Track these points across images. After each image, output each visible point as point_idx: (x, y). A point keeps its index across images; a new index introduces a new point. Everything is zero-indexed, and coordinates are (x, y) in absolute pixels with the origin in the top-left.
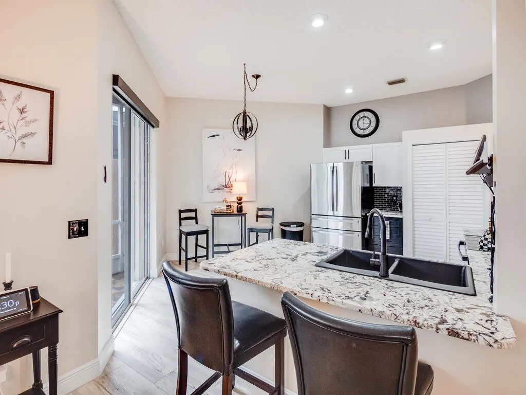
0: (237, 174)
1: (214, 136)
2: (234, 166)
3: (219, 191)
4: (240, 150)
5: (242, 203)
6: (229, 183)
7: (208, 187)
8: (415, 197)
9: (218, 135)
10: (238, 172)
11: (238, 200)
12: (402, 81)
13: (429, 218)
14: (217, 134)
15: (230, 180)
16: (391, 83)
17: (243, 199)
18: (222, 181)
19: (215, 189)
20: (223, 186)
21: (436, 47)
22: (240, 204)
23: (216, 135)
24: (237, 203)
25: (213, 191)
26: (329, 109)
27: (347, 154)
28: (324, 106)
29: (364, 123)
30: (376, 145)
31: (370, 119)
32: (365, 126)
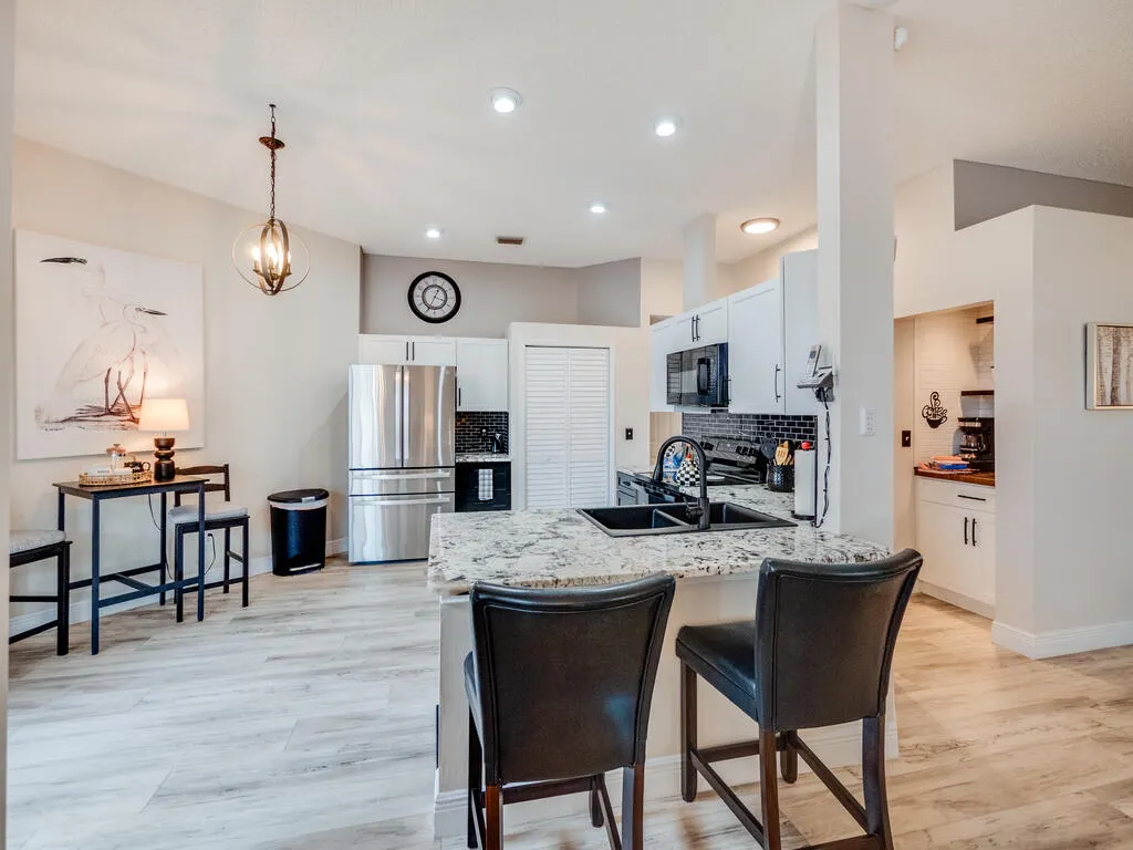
0: (147, 378)
1: (67, 260)
2: (137, 356)
3: (80, 423)
4: (157, 313)
5: (172, 454)
6: (121, 401)
7: (38, 412)
8: (529, 426)
9: (82, 261)
10: (148, 374)
11: (160, 447)
12: (518, 241)
13: (546, 459)
14: (79, 257)
15: (122, 393)
16: (502, 241)
17: (176, 442)
18: (95, 396)
19: (70, 419)
20: (100, 409)
21: (598, 209)
22: (168, 457)
23: (75, 260)
24: (157, 455)
25: (61, 425)
26: (364, 256)
27: (410, 350)
28: (361, 248)
29: (434, 297)
30: (461, 340)
31: (445, 292)
32: (437, 303)
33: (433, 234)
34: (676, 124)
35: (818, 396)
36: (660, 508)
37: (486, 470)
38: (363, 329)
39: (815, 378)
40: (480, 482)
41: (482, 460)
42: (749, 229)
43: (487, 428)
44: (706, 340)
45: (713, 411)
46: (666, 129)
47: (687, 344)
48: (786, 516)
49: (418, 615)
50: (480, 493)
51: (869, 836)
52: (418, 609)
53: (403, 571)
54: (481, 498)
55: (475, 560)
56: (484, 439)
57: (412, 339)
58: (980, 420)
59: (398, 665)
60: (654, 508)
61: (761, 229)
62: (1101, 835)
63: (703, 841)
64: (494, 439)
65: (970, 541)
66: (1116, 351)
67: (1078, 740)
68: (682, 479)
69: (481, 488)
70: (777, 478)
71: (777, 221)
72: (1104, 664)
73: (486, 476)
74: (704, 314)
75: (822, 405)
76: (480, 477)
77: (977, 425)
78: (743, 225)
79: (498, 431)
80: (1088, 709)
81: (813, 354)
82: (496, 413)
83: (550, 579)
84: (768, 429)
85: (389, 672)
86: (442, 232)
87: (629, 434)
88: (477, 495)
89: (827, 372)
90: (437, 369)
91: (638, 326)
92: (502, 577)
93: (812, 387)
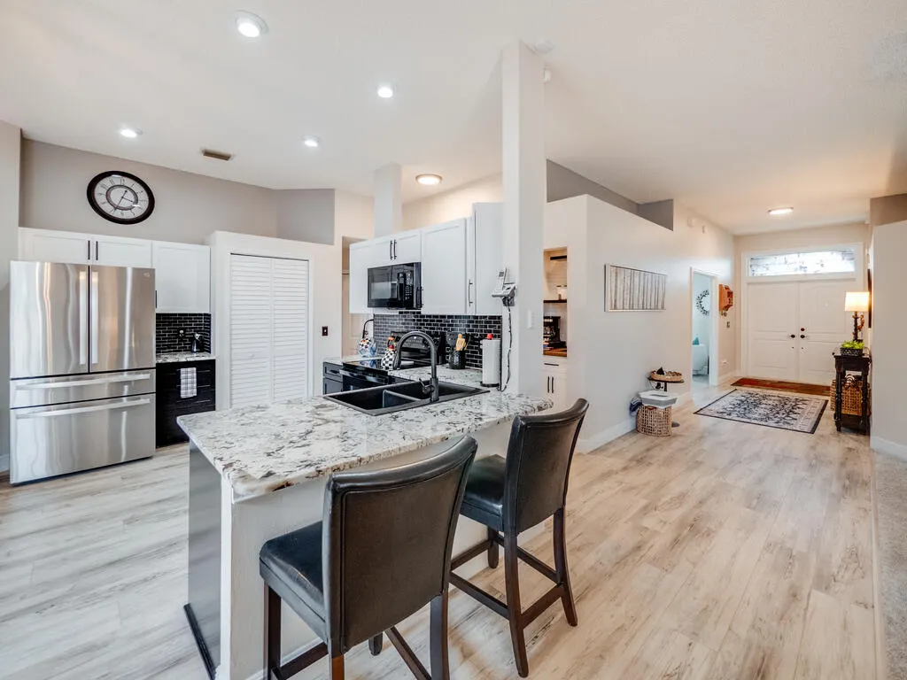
8: (234, 327)
12: (226, 157)
13: (251, 355)
16: (208, 153)
21: (311, 143)
26: (26, 143)
27: (92, 249)
28: (21, 130)
29: (123, 199)
30: (157, 243)
31: (135, 194)
32: (125, 204)
33: (128, 133)
34: (393, 89)
35: (504, 303)
36: (388, 389)
37: (189, 369)
38: (24, 221)
39: (505, 290)
40: (183, 381)
41: (184, 360)
42: (422, 180)
43: (185, 329)
44: (403, 258)
45: (400, 313)
46: (385, 92)
47: (385, 261)
48: (478, 386)
49: (129, 522)
50: (182, 392)
51: (558, 585)
52: (128, 516)
53: (93, 480)
54: (183, 396)
55: (269, 455)
56: (181, 339)
57: (94, 238)
58: (553, 318)
59: (121, 579)
60: (384, 389)
61: (429, 182)
62: (640, 542)
63: (456, 631)
64: (192, 339)
65: (551, 391)
66: (616, 280)
67: (616, 493)
68: (387, 365)
69: (182, 386)
70: (456, 359)
71: (441, 178)
72: (613, 450)
73: (189, 375)
74: (400, 239)
75: (506, 308)
76: (183, 376)
77: (551, 321)
78: (417, 177)
79: (198, 332)
80: (614, 476)
81: (501, 274)
82: (196, 315)
83: (355, 459)
84: (445, 325)
85: (110, 590)
86: (140, 133)
87: (325, 331)
88: (179, 393)
89: (512, 286)
90: (121, 271)
91: (332, 244)
92: (310, 465)
93: (501, 296)
